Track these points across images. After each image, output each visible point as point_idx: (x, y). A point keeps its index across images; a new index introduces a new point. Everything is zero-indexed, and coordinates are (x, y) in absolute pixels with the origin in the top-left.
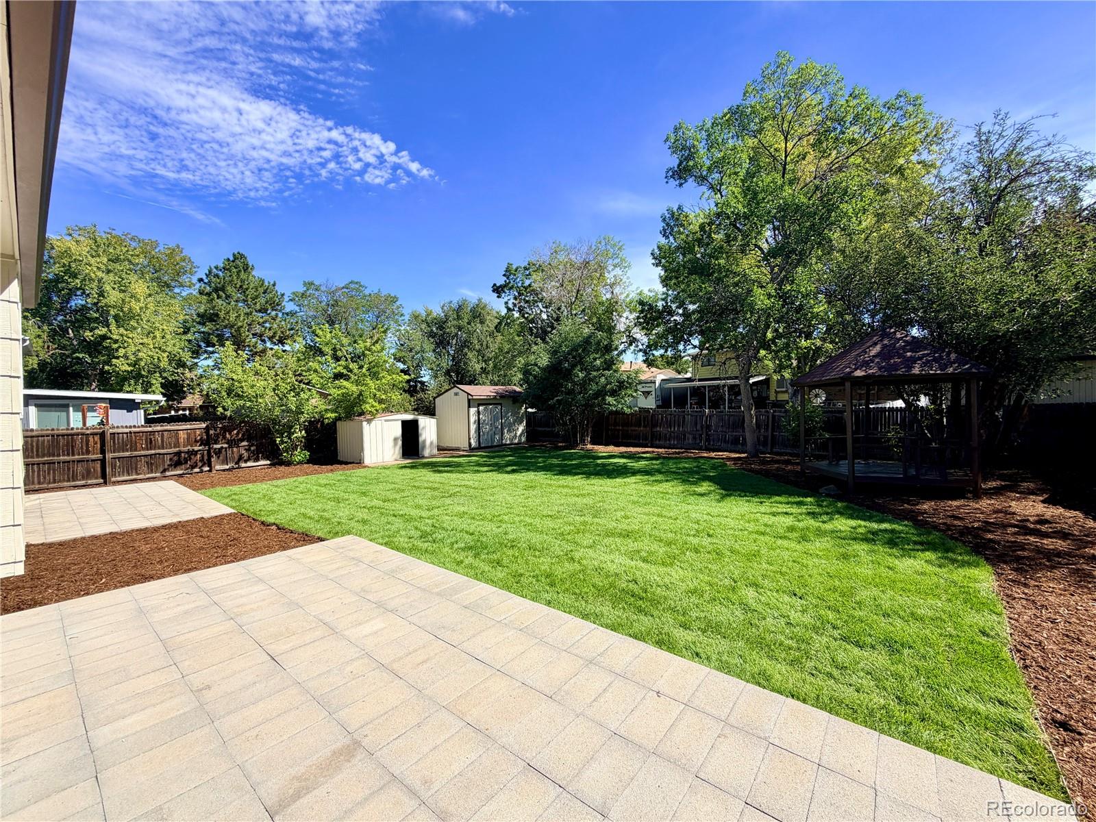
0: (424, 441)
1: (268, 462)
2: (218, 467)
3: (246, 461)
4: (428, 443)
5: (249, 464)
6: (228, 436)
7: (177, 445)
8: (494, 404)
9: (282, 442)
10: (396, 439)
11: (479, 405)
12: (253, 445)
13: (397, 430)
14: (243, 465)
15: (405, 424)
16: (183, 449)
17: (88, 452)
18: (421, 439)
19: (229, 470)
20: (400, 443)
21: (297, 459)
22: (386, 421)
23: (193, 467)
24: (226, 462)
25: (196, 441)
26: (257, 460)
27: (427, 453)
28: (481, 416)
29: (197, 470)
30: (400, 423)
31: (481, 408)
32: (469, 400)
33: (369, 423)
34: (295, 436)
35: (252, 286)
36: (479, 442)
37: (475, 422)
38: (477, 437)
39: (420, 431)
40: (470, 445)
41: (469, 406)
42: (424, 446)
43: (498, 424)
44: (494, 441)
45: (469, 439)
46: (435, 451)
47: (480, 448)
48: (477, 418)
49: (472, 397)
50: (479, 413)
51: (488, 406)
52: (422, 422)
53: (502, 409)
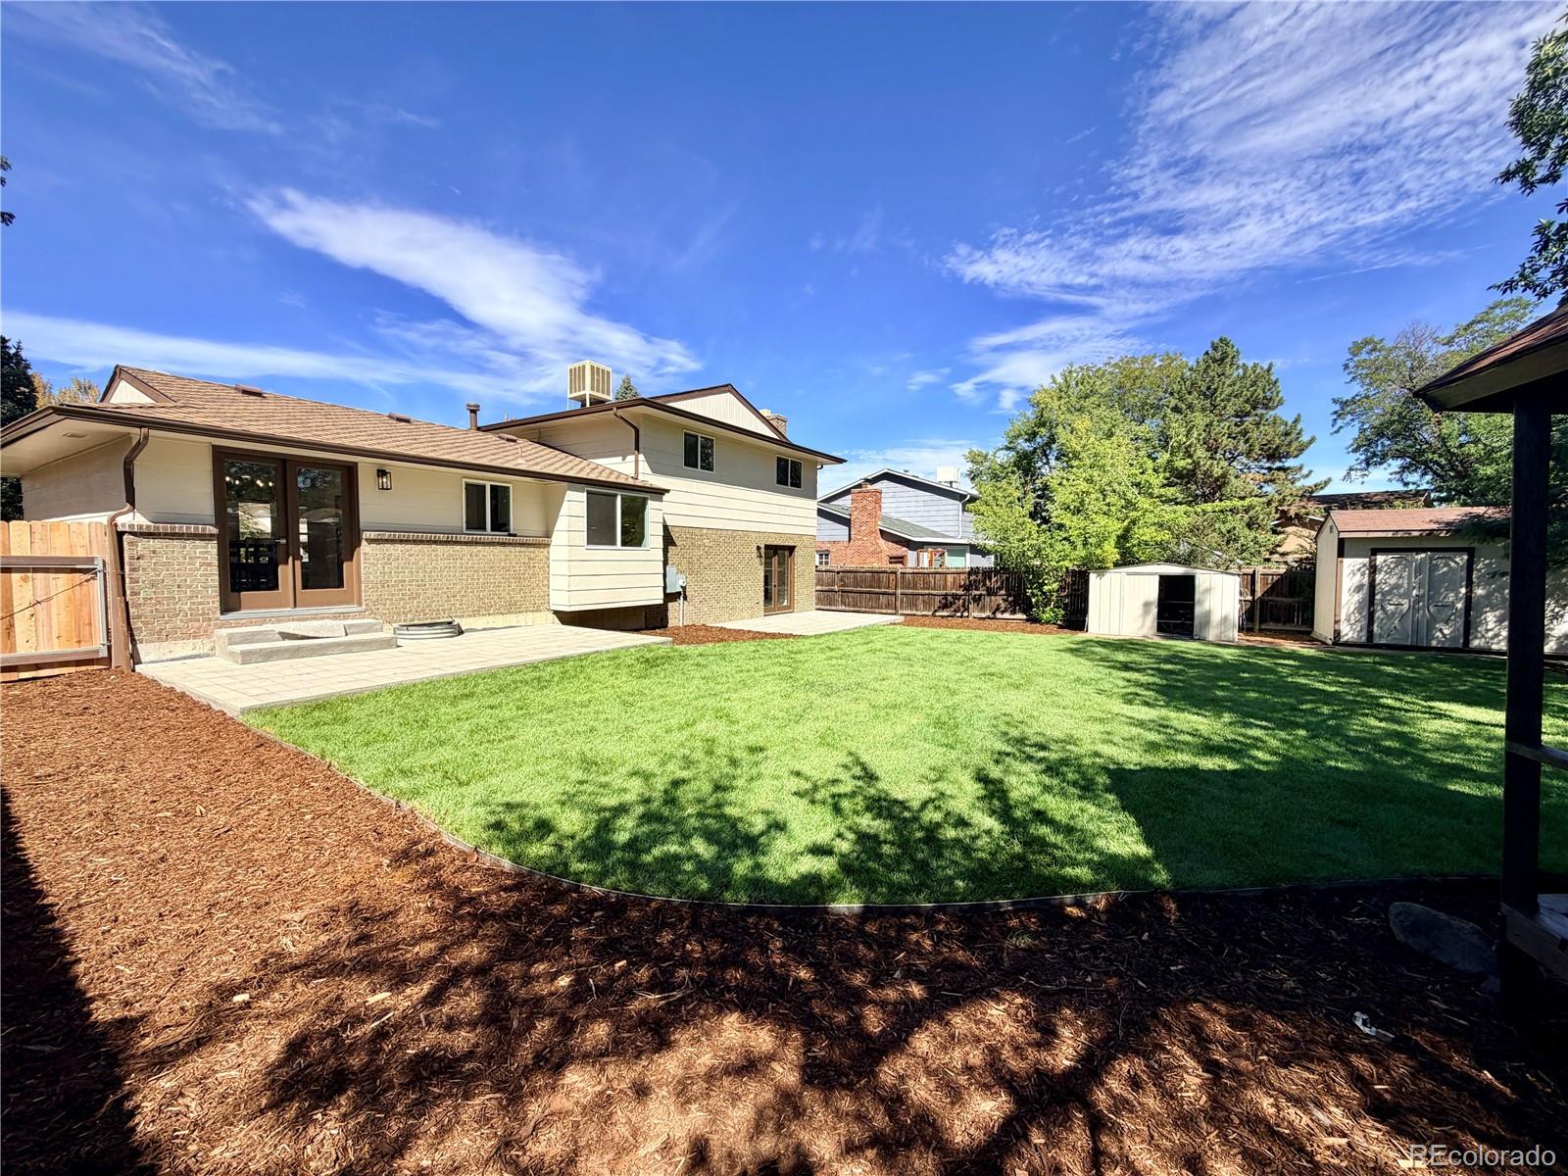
0: (1208, 614)
1: (1025, 617)
2: (976, 614)
3: (1003, 612)
4: (1216, 618)
5: (1007, 615)
6: (988, 583)
7: (945, 588)
8: (1432, 550)
9: (1034, 595)
10: (1147, 605)
11: (1375, 552)
12: (1010, 595)
13: (1151, 590)
14: (999, 615)
15: (1165, 581)
16: (949, 592)
17: (889, 587)
18: (1198, 610)
19: (984, 619)
20: (1155, 610)
21: (1045, 616)
22: (1129, 574)
23: (955, 611)
24: (983, 610)
25: (960, 586)
26: (1014, 612)
27: (1212, 634)
28: (1379, 577)
29: (959, 614)
30: (1157, 578)
31: (1380, 559)
32: (1341, 542)
33: (1100, 575)
34: (1046, 588)
35: (1228, 382)
36: (1370, 633)
37: (1359, 588)
38: (1364, 622)
39: (1197, 596)
40: (1337, 633)
41: (1341, 554)
42: (1206, 622)
43: (1456, 599)
44: (1430, 637)
45: (1337, 622)
46: (1235, 635)
47: (1370, 643)
48: (1366, 580)
49: (1342, 535)
50: (1373, 569)
51: (1409, 556)
52: (1204, 579)
53: (1470, 567)
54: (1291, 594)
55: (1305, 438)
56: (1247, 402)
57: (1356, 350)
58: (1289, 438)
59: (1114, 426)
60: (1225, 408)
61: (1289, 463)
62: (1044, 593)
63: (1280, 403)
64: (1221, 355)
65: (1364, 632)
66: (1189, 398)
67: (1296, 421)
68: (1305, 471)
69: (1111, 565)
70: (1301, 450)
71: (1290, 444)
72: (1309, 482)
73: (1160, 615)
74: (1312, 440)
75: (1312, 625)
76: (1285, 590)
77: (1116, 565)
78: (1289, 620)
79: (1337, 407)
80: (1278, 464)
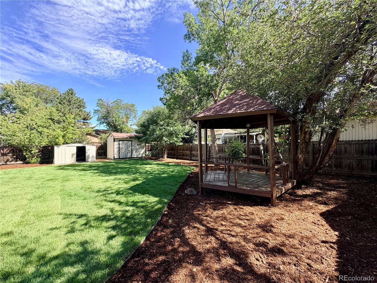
0: (89, 155)
1: (22, 162)
3: (10, 162)
4: (91, 156)
5: (12, 163)
8: (127, 141)
9: (27, 154)
10: (73, 155)
11: (119, 141)
12: (14, 155)
13: (74, 151)
15: (78, 148)
18: (87, 155)
20: (75, 156)
21: (32, 161)
22: (67, 146)
26: (16, 161)
27: (90, 160)
28: (120, 146)
30: (76, 147)
31: (120, 142)
32: (114, 139)
33: (58, 147)
34: (33, 152)
35: (74, 100)
36: (119, 156)
37: (117, 148)
38: (118, 154)
39: (86, 151)
40: (114, 157)
41: (114, 141)
42: (89, 158)
43: (130, 149)
44: (127, 156)
45: (114, 155)
46: (95, 159)
47: (119, 158)
48: (118, 146)
49: (115, 138)
50: (119, 144)
51: (124, 142)
52: (88, 147)
53: (132, 143)
54: (102, 150)
55: (91, 117)
56: (79, 105)
57: (99, 100)
58: (88, 116)
59: (38, 103)
60: (73, 106)
61: (88, 121)
62: (32, 154)
63: (86, 108)
64: (71, 92)
65: (118, 157)
66: (64, 101)
67: (90, 112)
68: (91, 124)
69: (62, 144)
70: (90, 119)
71: (88, 117)
72: (92, 126)
73: (77, 157)
74: (92, 117)
75: (107, 156)
76: (101, 149)
77: (63, 144)
78: (102, 156)
79: (94, 111)
80: (85, 121)
